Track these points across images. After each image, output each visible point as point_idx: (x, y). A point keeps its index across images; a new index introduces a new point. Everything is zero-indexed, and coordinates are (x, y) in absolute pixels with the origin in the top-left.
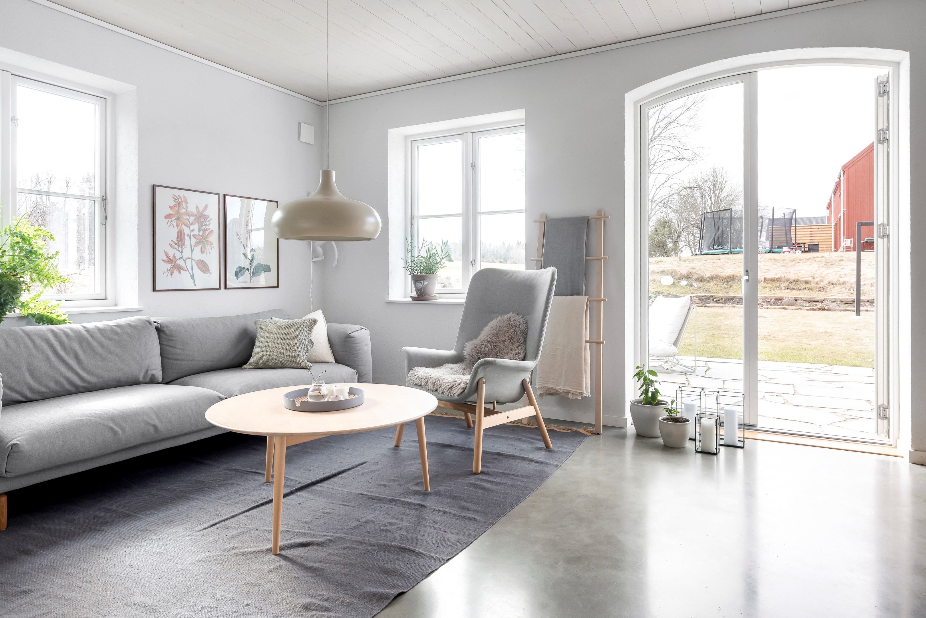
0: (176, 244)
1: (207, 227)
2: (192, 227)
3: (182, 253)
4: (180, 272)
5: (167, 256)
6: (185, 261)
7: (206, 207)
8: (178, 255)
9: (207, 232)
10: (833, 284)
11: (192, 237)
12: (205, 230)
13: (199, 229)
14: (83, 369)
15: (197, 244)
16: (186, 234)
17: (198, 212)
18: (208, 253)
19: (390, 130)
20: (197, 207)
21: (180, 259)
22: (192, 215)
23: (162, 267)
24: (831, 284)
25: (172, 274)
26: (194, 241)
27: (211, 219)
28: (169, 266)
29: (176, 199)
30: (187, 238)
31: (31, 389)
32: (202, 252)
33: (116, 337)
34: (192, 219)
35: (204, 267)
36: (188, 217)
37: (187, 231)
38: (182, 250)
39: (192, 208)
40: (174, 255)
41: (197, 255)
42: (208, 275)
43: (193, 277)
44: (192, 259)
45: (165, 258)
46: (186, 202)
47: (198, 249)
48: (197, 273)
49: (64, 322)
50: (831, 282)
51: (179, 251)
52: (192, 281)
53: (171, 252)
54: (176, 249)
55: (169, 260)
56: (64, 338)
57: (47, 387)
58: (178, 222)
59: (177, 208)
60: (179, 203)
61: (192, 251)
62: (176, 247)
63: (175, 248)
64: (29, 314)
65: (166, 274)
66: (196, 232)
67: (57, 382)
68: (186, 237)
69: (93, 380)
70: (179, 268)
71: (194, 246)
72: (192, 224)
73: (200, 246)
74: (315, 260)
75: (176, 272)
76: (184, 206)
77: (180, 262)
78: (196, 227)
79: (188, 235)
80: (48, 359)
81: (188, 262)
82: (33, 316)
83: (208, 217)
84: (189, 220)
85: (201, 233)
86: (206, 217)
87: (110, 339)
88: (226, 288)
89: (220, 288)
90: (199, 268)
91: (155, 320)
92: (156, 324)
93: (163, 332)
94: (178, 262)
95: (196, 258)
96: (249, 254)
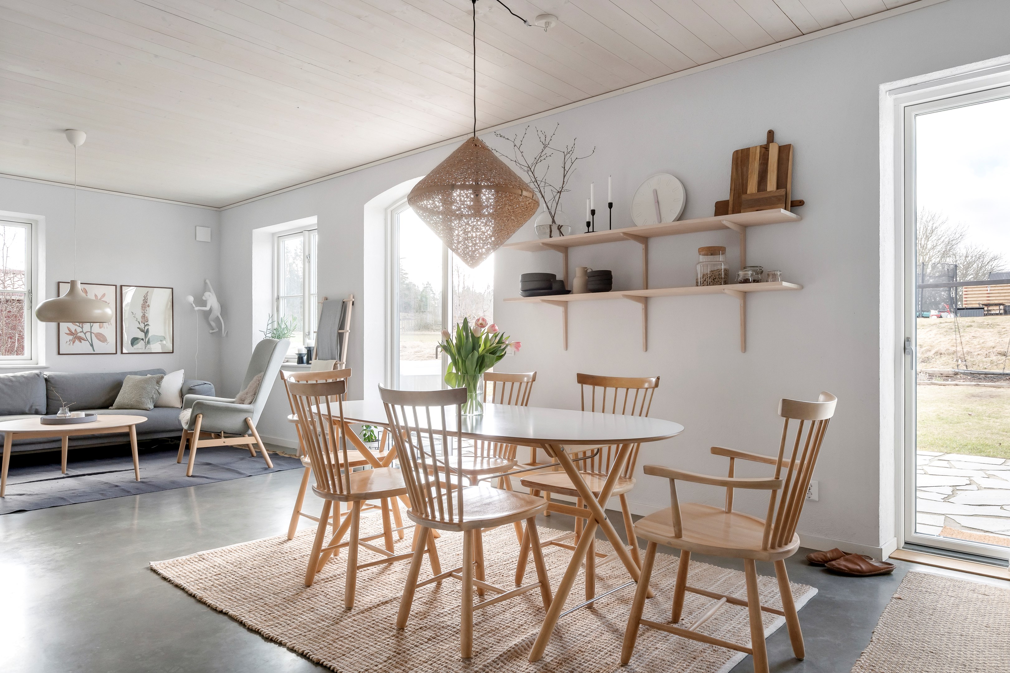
3: (82, 328)
4: (81, 342)
5: (70, 330)
6: (85, 334)
7: (104, 295)
8: (79, 330)
10: (941, 354)
18: (106, 328)
19: (254, 231)
20: (96, 296)
21: (81, 332)
23: (65, 338)
24: (938, 354)
25: (73, 343)
28: (71, 337)
32: (100, 328)
33: (10, 384)
35: (101, 338)
38: (82, 326)
40: (75, 330)
42: (106, 343)
43: (92, 345)
44: (91, 333)
45: (68, 332)
46: (87, 293)
48: (96, 342)
50: (939, 352)
51: (79, 327)
52: (91, 348)
53: (73, 328)
54: (78, 326)
55: (71, 333)
65: (69, 343)
70: (80, 339)
74: (211, 331)
75: (77, 342)
77: (82, 335)
81: (88, 335)
83: (106, 302)
87: (6, 385)
88: (122, 353)
89: (116, 353)
90: (98, 339)
91: (47, 374)
92: (46, 376)
93: (50, 383)
94: (79, 335)
95: (95, 332)
96: (144, 328)
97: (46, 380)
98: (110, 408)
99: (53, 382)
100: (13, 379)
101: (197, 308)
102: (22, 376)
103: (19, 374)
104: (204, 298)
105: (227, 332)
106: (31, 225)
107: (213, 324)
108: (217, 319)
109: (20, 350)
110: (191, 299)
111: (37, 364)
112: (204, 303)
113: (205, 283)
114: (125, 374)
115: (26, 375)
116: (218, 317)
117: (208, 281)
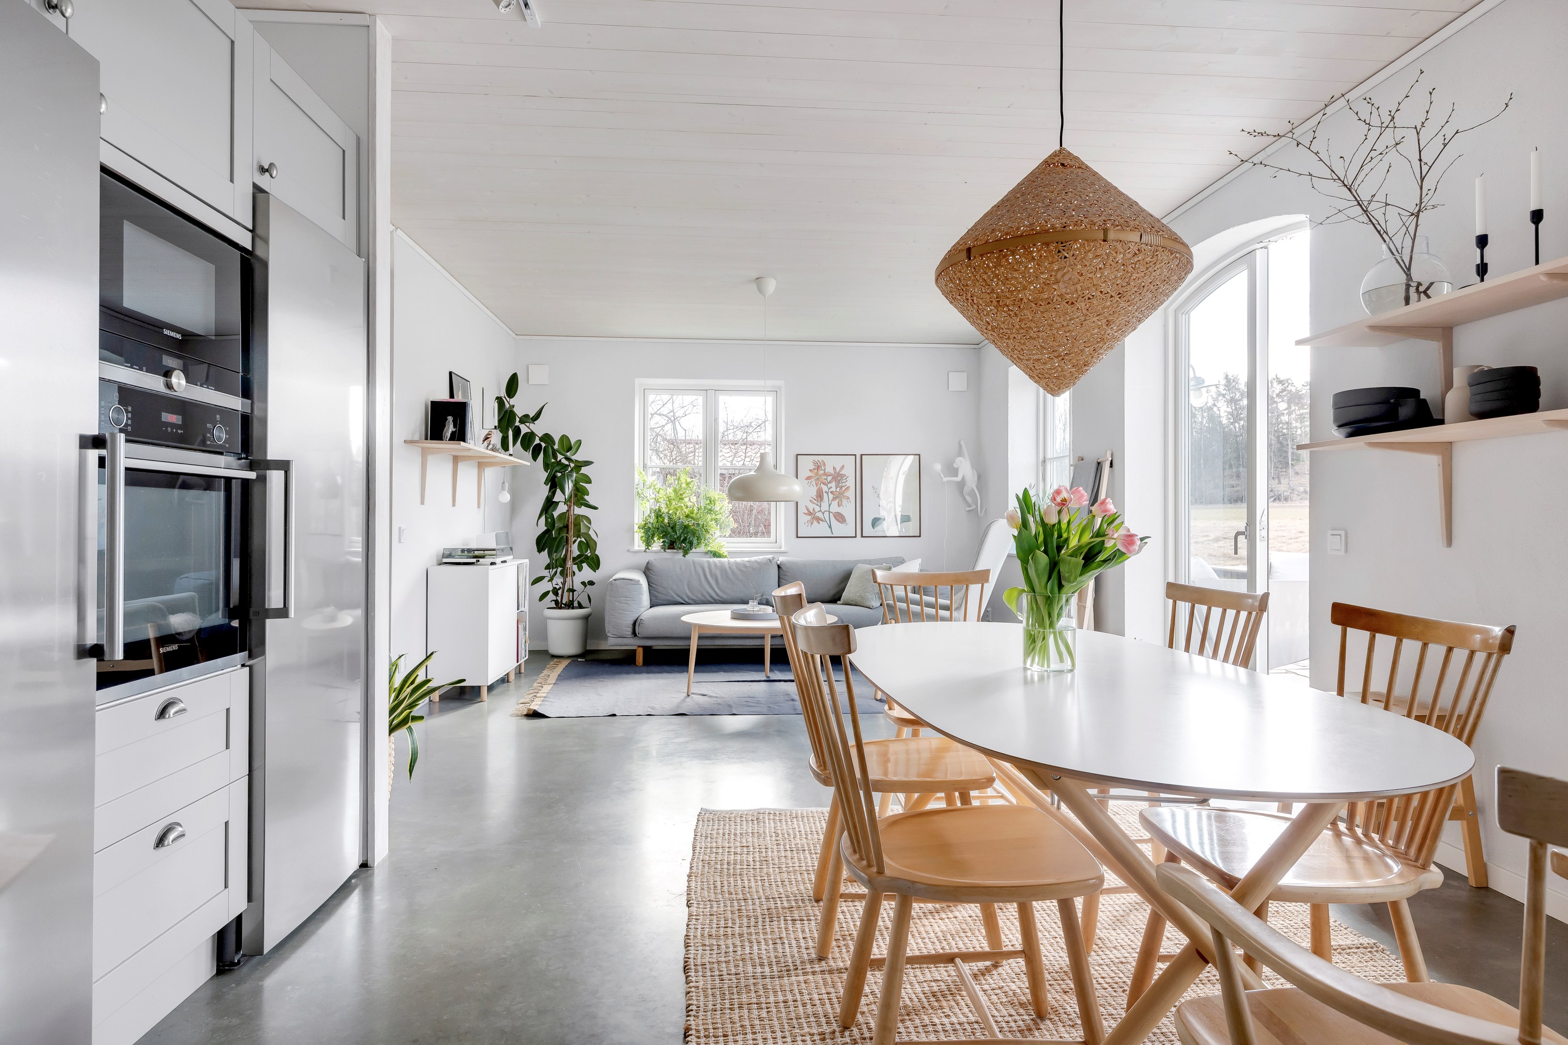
0: (815, 500)
1: (844, 484)
2: (829, 485)
3: (820, 507)
4: (819, 523)
5: (808, 510)
6: (823, 513)
7: (843, 467)
8: (817, 509)
9: (844, 489)
11: (829, 493)
12: (841, 487)
13: (836, 486)
14: (719, 588)
15: (834, 499)
16: (824, 491)
17: (835, 472)
18: (844, 506)
19: (1010, 369)
20: (834, 468)
21: (819, 511)
22: (830, 475)
23: (803, 518)
25: (812, 524)
26: (831, 496)
27: (848, 477)
28: (809, 518)
29: (815, 463)
30: (825, 495)
31: (688, 597)
32: (839, 506)
34: (829, 478)
35: (840, 518)
36: (826, 477)
37: (825, 488)
38: (821, 504)
39: (829, 469)
40: (814, 509)
41: (835, 508)
42: (845, 525)
43: (830, 527)
44: (830, 512)
45: (806, 512)
46: (825, 465)
47: (835, 503)
48: (834, 522)
49: (725, 557)
51: (818, 505)
52: (829, 530)
53: (811, 507)
54: (816, 504)
55: (810, 513)
56: (713, 567)
57: (697, 597)
58: (817, 482)
59: (816, 471)
60: (818, 466)
61: (829, 506)
62: (816, 502)
63: (814, 503)
64: (708, 551)
65: (806, 524)
66: (833, 489)
67: (703, 595)
68: (824, 493)
69: (725, 596)
70: (818, 520)
71: (832, 501)
72: (830, 482)
73: (837, 500)
74: (969, 509)
75: (815, 522)
76: (823, 468)
77: (820, 515)
78: (833, 485)
79: (827, 493)
80: (700, 579)
81: (827, 514)
82: (711, 552)
83: (845, 476)
84: (827, 480)
85: (838, 490)
86: (843, 476)
87: (742, 572)
88: (862, 536)
89: (856, 537)
90: (837, 519)
91: (781, 559)
92: (779, 562)
93: (783, 571)
94: (817, 515)
95: (833, 512)
96: (887, 505)
97: (779, 567)
98: (838, 602)
99: (784, 569)
100: (748, 565)
101: (945, 479)
102: (756, 562)
103: (753, 559)
104: (955, 466)
105: (986, 509)
106: (776, 392)
107: (968, 498)
108: (972, 493)
109: (767, 532)
110: (938, 467)
111: (781, 548)
112: (954, 472)
113: (960, 446)
114: (857, 562)
115: (759, 560)
116: (973, 490)
117: (962, 443)
